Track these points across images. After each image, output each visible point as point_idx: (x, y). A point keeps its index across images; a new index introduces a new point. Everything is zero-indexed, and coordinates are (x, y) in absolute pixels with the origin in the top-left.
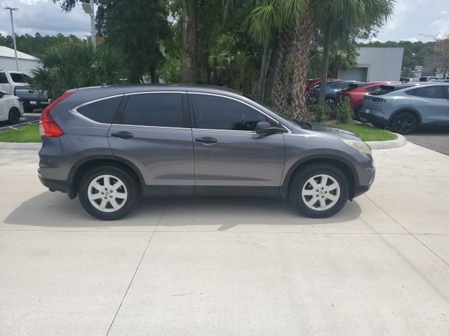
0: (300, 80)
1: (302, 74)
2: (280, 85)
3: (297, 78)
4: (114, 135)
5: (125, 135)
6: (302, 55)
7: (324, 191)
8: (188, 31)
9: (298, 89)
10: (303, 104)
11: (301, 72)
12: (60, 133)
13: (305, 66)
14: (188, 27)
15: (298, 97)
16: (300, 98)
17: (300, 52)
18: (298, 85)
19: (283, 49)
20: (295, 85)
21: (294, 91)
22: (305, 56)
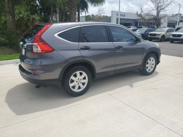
4: (82, 49)
5: (87, 48)
12: (52, 50)
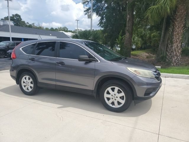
0: (177, 42)
1: (178, 39)
2: (170, 45)
3: (175, 41)
6: (178, 29)
7: (116, 96)
8: (129, 22)
9: (176, 46)
10: (178, 54)
11: (177, 37)
12: (15, 57)
13: (180, 34)
14: (128, 20)
15: (175, 51)
16: (177, 51)
17: (177, 27)
18: (176, 44)
19: (172, 27)
20: (174, 44)
21: (174, 47)
22: (180, 29)
